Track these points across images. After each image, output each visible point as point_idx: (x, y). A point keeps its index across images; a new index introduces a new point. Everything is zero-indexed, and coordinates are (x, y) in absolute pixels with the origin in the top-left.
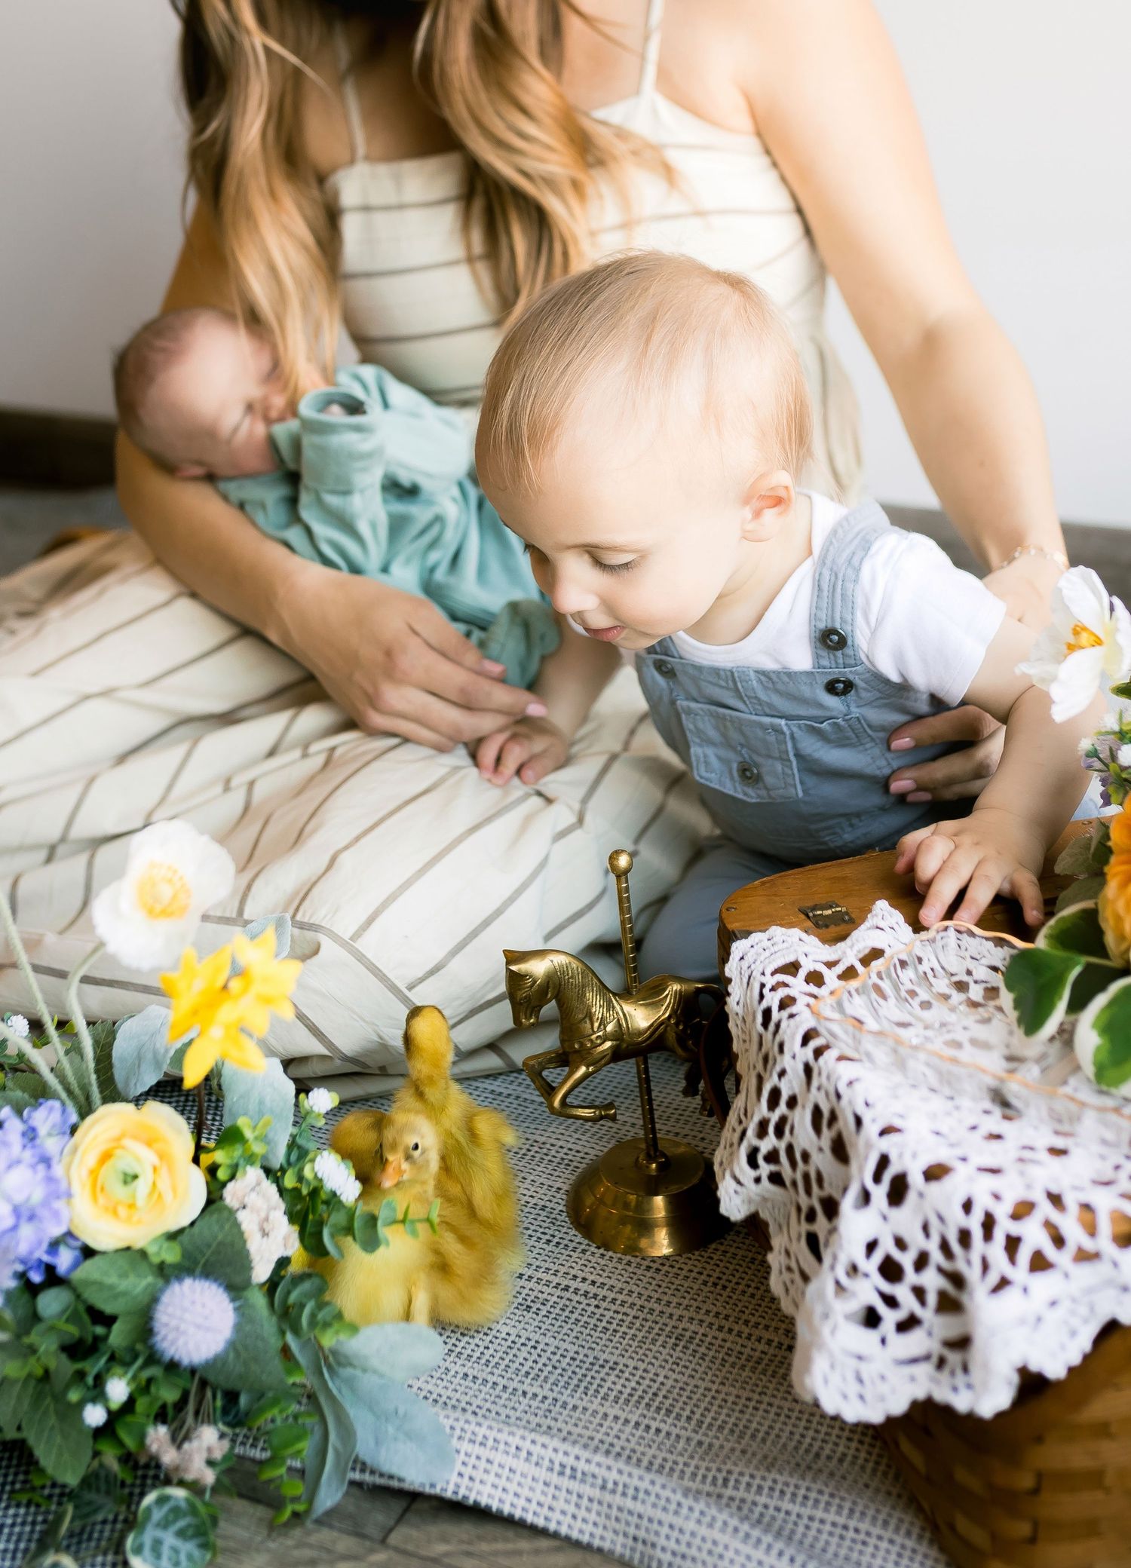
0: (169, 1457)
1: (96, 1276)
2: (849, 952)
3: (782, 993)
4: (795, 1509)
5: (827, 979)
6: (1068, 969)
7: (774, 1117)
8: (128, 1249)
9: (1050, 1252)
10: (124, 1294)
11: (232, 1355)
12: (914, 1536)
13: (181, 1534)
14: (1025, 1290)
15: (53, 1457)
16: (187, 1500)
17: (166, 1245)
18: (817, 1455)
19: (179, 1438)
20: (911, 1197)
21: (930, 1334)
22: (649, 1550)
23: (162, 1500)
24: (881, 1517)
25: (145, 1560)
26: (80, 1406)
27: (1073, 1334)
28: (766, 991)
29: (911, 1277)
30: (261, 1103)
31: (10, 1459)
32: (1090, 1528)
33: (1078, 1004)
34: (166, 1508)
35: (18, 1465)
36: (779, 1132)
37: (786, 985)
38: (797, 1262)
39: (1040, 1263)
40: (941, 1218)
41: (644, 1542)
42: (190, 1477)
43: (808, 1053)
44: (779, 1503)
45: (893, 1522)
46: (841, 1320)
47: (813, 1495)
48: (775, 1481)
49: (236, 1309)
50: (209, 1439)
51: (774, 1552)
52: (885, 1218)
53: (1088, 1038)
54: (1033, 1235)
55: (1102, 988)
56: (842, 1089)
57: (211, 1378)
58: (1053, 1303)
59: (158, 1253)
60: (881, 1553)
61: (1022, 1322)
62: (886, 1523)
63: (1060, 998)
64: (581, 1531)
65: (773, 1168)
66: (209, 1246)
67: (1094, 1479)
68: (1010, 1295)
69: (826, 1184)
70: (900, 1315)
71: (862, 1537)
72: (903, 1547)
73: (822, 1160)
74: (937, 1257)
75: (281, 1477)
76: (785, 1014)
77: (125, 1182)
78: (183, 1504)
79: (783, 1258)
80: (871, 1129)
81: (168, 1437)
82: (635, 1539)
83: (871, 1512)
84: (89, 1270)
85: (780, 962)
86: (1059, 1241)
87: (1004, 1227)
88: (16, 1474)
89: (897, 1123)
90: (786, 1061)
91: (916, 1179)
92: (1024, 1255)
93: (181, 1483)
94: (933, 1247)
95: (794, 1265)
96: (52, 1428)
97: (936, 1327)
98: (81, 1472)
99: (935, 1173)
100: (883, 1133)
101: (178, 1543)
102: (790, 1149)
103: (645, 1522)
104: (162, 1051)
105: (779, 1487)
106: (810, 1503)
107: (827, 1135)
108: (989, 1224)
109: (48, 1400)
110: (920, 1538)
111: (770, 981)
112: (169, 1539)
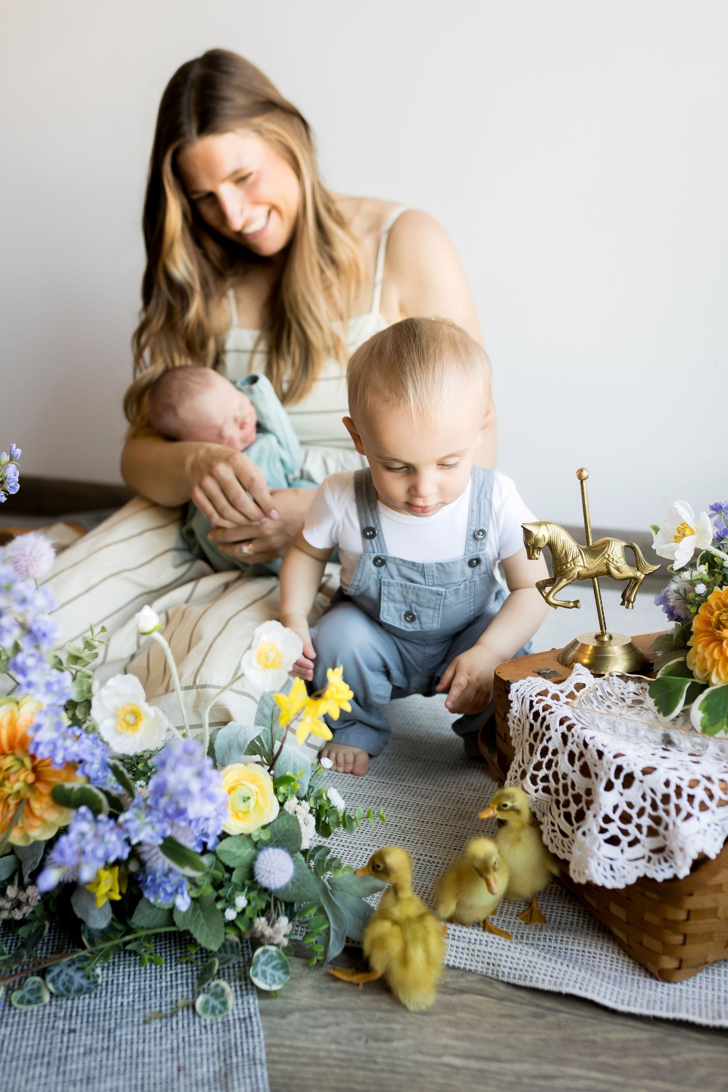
0: (268, 932)
1: (227, 848)
2: (569, 685)
3: (543, 704)
4: (558, 946)
5: (561, 698)
6: (684, 684)
7: (545, 760)
8: (242, 834)
9: (707, 802)
10: (239, 857)
11: (290, 885)
12: (616, 953)
13: (274, 968)
14: (698, 819)
15: (204, 938)
16: (276, 952)
17: (262, 831)
18: (560, 923)
19: (271, 923)
20: (636, 783)
21: (644, 846)
22: (497, 968)
23: (264, 952)
24: (599, 946)
25: (260, 980)
26: (223, 910)
27: (716, 840)
28: (534, 704)
29: (635, 820)
30: (295, 765)
31: (170, 943)
32: (709, 936)
33: (690, 700)
34: (267, 955)
35: (175, 946)
36: (549, 767)
37: (542, 700)
38: (559, 827)
39: (703, 807)
40: (652, 791)
41: (493, 965)
42: (275, 942)
43: (564, 728)
44: (550, 944)
45: (605, 948)
46: (603, 843)
47: (565, 939)
48: (545, 935)
49: (293, 862)
50: (284, 924)
51: (559, 963)
52: (621, 794)
53: (697, 714)
54: (700, 794)
55: (701, 692)
56: (588, 740)
57: (280, 897)
58: (709, 825)
59: (259, 835)
60: (603, 961)
61: (699, 832)
62: (602, 948)
63: (681, 698)
64: (460, 963)
65: (544, 784)
66: (280, 832)
67: (713, 912)
68: (692, 821)
69: (576, 788)
70: (630, 838)
71: (592, 955)
72: (612, 958)
73: (576, 776)
74: (649, 810)
75: (313, 943)
76: (547, 713)
77: (244, 801)
78: (275, 954)
79: (550, 827)
80: (608, 756)
81: (266, 923)
82: (488, 964)
83: (594, 945)
84: (225, 844)
85: (538, 691)
86: (711, 797)
87: (686, 791)
88: (176, 950)
89: (622, 752)
90: (552, 733)
91: (638, 775)
92: (696, 803)
93: (272, 944)
94: (647, 804)
95: (557, 829)
96: (203, 924)
97: (647, 843)
98: (219, 944)
99: (647, 771)
100: (615, 757)
101: (274, 972)
102: (555, 774)
103: (493, 955)
104: (243, 742)
105: (548, 937)
106: (564, 943)
107: (578, 764)
108: (679, 791)
109: (199, 911)
110: (619, 953)
111: (535, 699)
112: (269, 970)
